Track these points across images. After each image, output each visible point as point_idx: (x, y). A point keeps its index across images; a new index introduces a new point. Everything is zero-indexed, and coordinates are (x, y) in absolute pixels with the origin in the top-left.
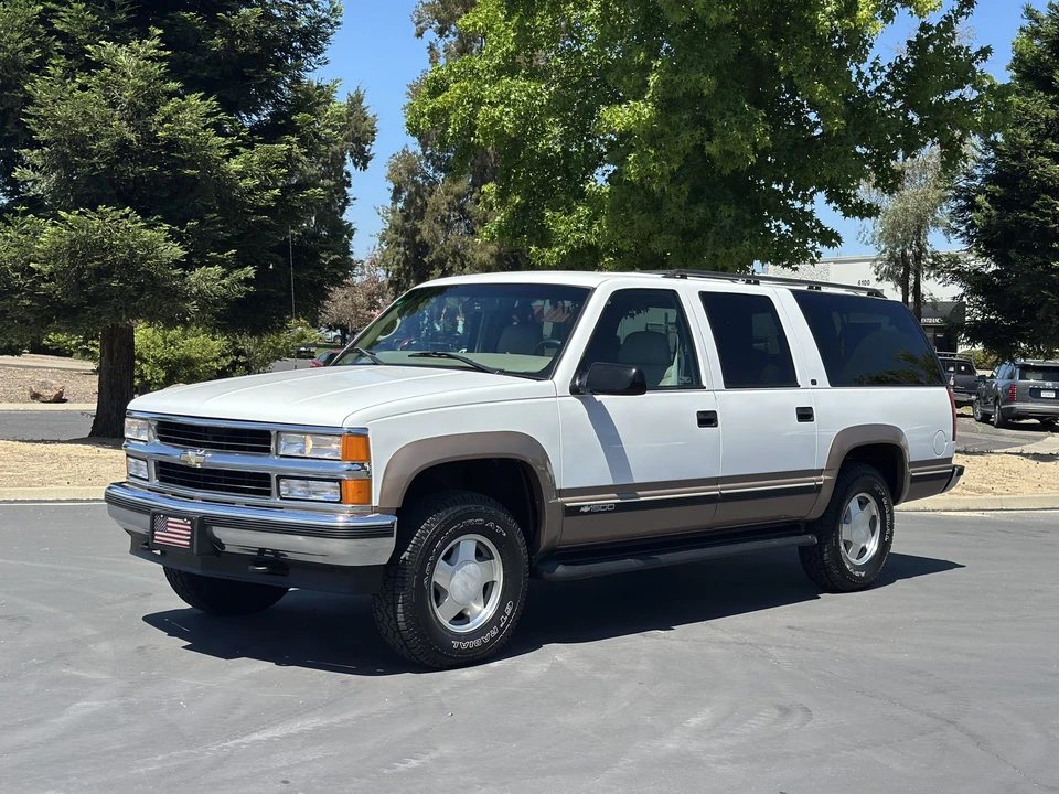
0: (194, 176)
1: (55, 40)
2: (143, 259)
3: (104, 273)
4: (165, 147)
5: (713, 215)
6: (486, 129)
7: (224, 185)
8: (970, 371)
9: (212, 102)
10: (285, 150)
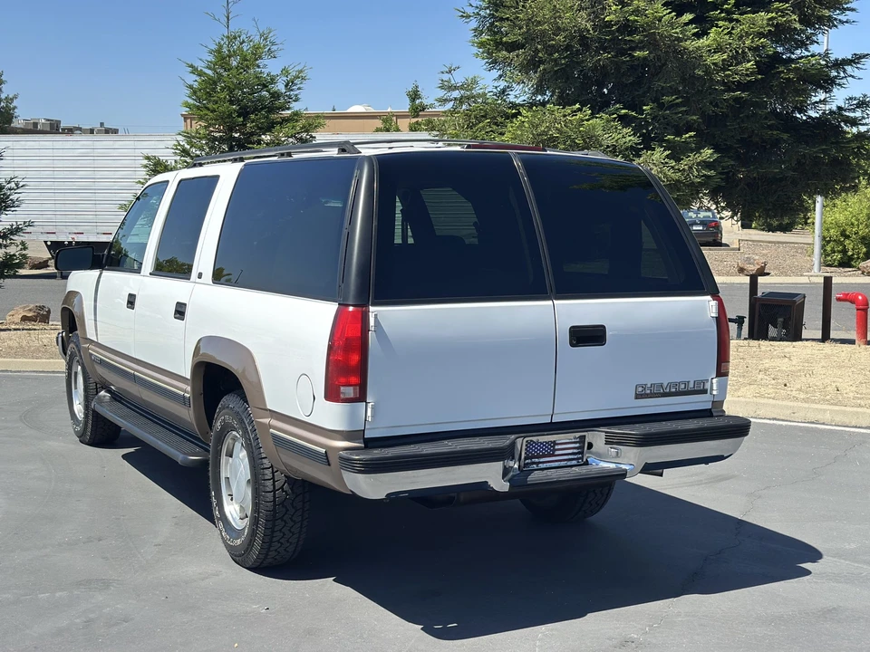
0: (645, 58)
4: (619, 31)
7: (687, 63)
10: (769, 19)
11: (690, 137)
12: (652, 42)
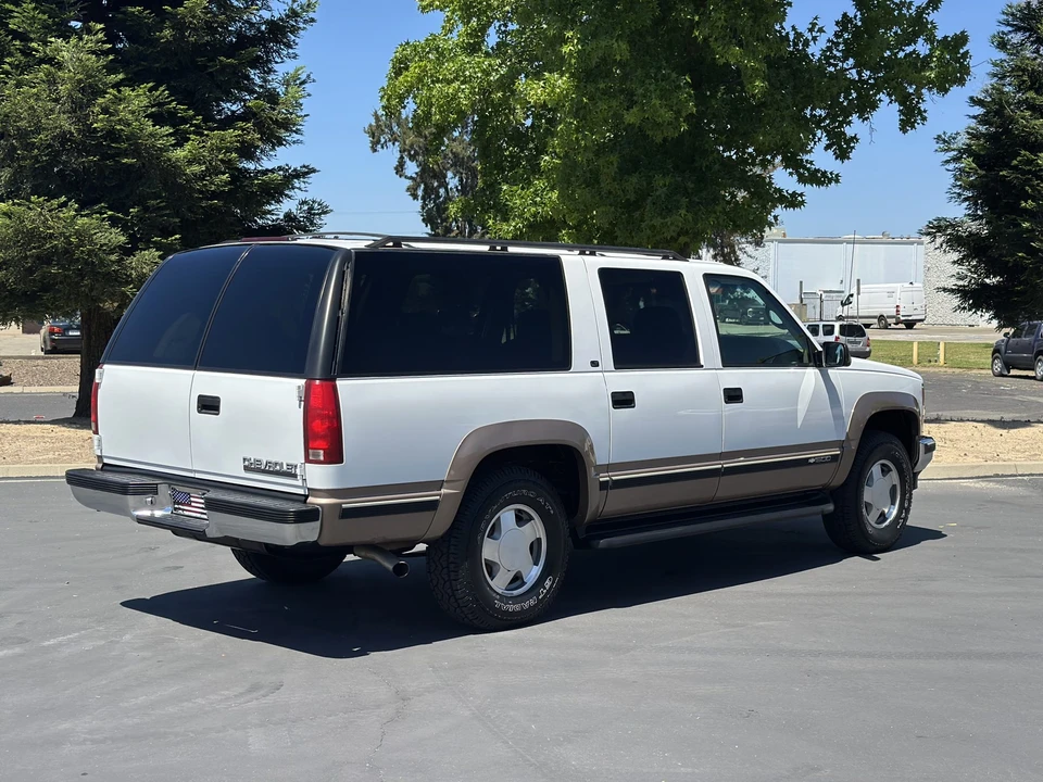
0: (131, 165)
1: (12, 40)
2: (78, 247)
3: (45, 259)
4: (104, 137)
5: (649, 183)
6: (442, 106)
9: (163, 92)
10: (236, 136)
11: (176, 239)
12: (136, 151)
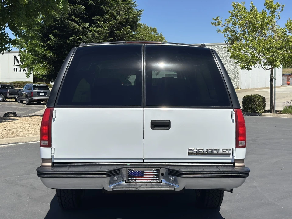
8: (12, 88)
